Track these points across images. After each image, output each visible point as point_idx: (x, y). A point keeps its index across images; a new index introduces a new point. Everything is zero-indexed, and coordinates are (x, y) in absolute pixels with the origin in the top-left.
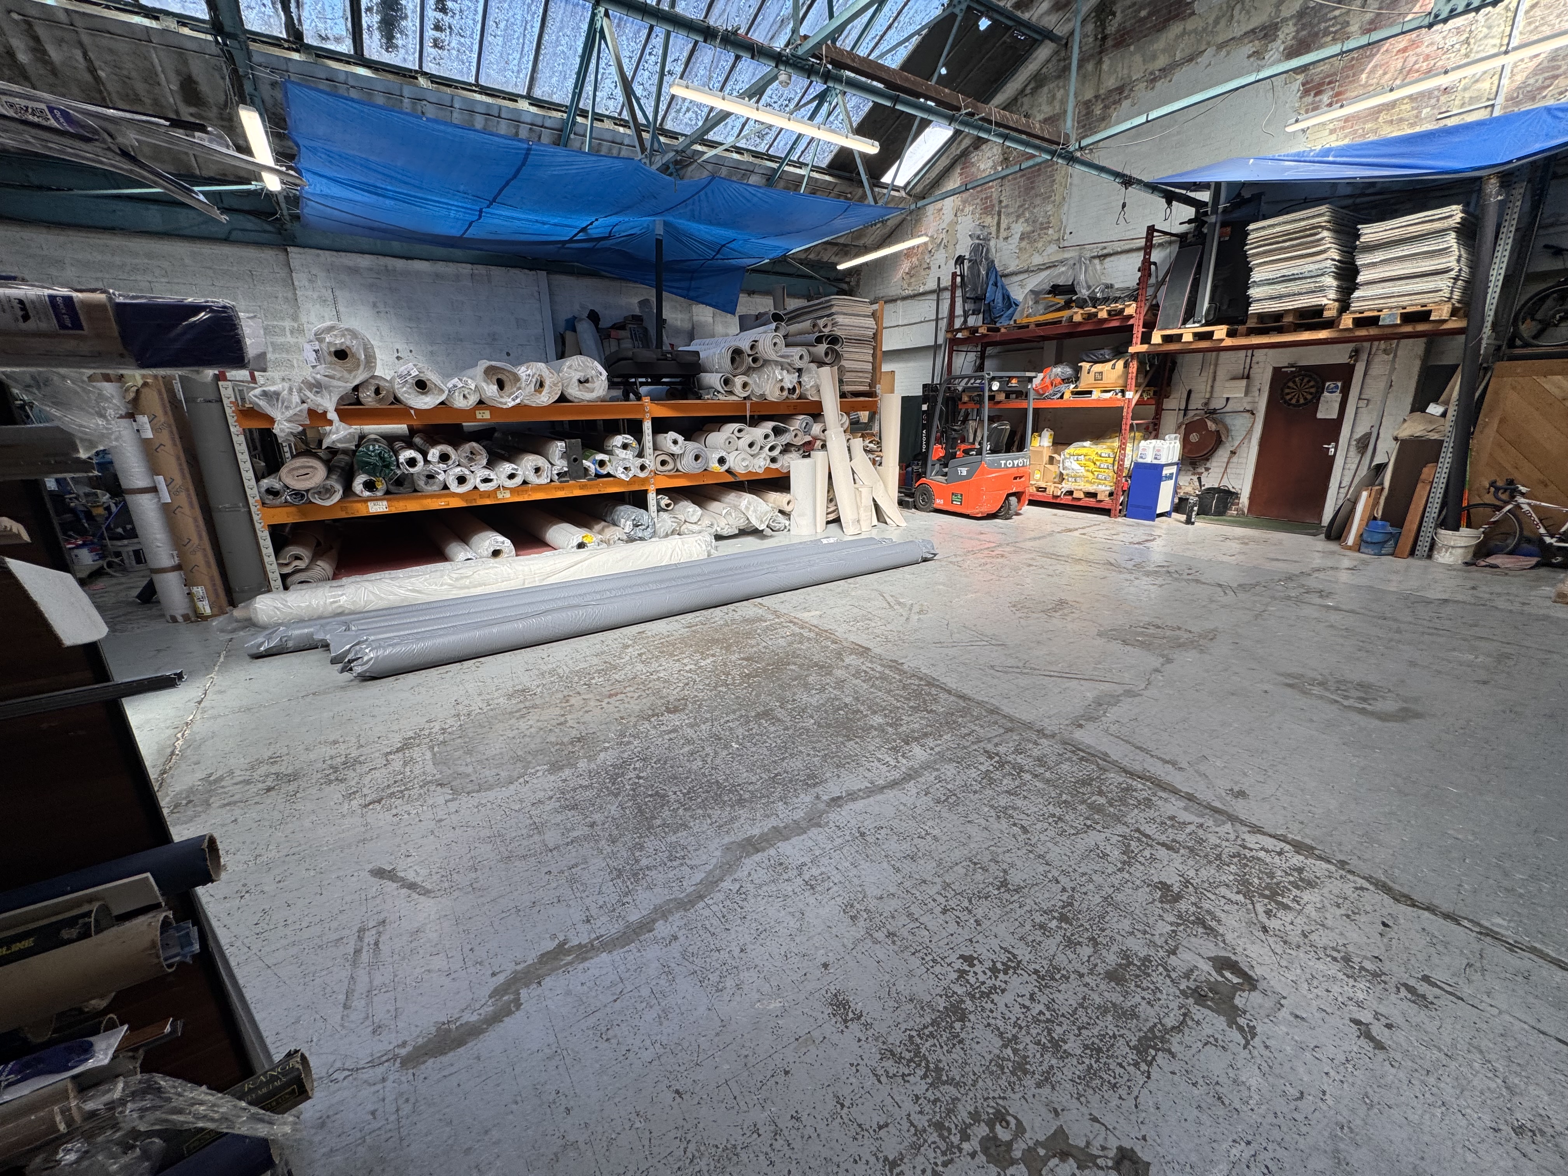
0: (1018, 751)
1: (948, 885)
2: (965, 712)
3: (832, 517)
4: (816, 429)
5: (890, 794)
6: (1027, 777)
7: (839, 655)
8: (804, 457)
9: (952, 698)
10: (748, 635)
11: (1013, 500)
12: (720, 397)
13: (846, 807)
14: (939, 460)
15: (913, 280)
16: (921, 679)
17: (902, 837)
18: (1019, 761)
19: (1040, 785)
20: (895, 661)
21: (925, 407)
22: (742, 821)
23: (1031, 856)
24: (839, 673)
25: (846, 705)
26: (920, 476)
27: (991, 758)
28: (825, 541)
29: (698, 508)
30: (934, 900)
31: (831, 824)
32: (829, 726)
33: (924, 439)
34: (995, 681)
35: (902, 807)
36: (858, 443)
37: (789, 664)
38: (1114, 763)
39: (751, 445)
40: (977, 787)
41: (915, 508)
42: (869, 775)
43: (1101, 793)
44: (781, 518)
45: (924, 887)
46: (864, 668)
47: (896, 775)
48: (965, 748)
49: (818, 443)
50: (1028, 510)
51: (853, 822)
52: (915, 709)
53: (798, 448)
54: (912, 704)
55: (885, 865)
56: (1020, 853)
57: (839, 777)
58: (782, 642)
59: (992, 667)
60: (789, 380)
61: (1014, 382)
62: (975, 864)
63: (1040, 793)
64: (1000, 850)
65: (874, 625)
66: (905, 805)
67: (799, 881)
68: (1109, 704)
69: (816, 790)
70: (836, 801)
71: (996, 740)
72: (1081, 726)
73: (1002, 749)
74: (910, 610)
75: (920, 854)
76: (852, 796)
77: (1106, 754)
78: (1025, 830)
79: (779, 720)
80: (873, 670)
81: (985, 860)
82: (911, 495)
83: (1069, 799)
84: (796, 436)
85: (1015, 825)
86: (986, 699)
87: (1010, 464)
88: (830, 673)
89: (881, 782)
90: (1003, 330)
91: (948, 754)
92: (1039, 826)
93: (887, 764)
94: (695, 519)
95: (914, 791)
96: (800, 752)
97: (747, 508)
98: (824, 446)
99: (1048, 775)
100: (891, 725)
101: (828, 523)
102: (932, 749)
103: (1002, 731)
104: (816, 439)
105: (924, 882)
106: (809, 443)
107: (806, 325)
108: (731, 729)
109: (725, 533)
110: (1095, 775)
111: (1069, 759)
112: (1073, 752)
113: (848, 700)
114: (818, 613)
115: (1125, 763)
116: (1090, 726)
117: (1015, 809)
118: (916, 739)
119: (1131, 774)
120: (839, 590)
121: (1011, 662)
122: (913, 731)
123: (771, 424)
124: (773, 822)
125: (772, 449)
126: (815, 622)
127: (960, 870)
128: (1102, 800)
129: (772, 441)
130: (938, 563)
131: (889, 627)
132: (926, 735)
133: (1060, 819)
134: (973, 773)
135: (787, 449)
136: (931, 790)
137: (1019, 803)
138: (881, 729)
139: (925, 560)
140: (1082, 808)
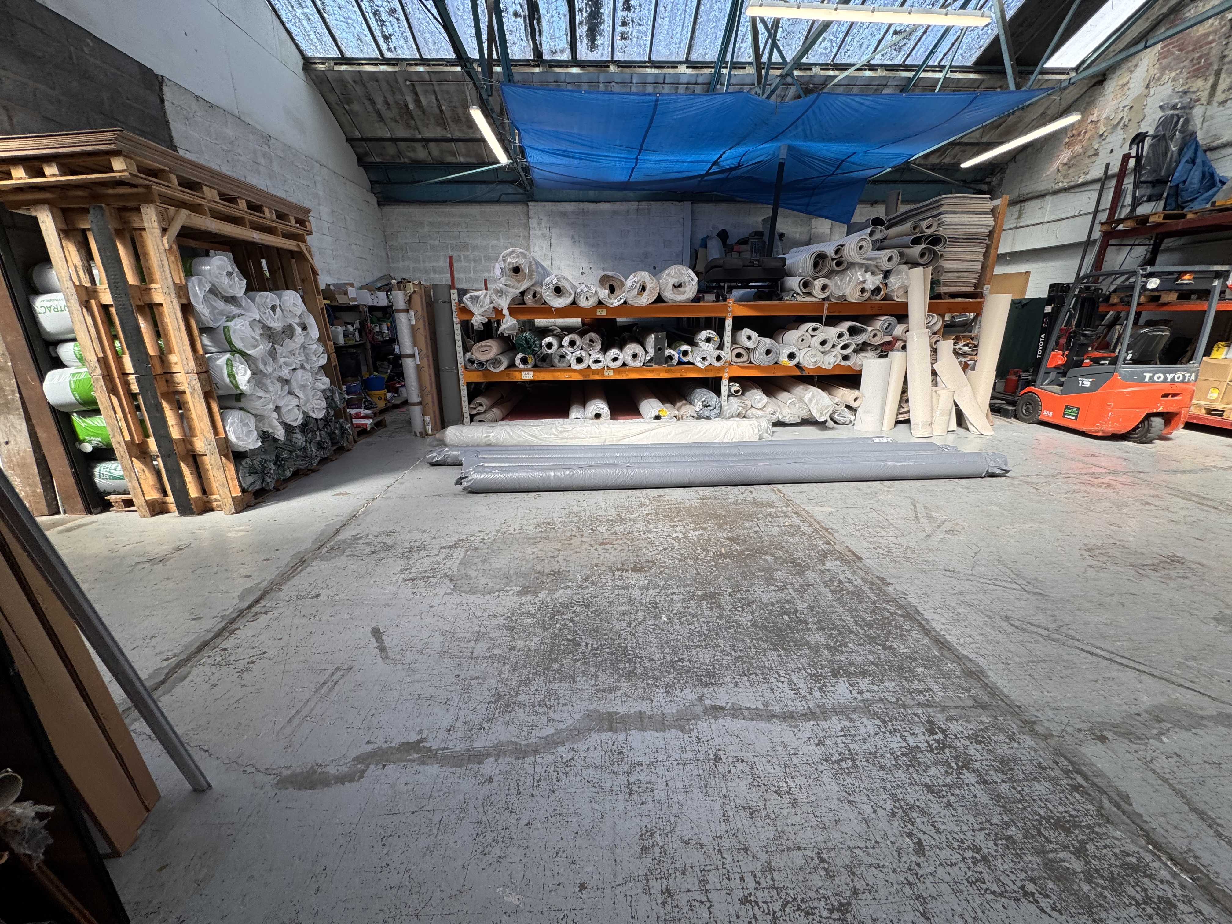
0: (975, 738)
1: (771, 870)
2: (931, 663)
3: (903, 417)
4: (899, 330)
5: (778, 728)
6: (970, 777)
7: (823, 557)
8: (881, 356)
9: (926, 641)
10: (748, 517)
11: (1157, 422)
12: (799, 298)
13: (722, 722)
14: (1056, 368)
15: (1071, 171)
16: (900, 607)
17: (757, 781)
18: (972, 751)
19: (982, 797)
20: (882, 579)
21: (1048, 309)
22: (619, 693)
23: (908, 890)
24: (811, 575)
25: (796, 611)
26: (1028, 383)
27: (932, 732)
28: (877, 440)
29: (764, 396)
30: (742, 879)
31: (694, 734)
32: (764, 627)
33: (1041, 344)
34: (1001, 637)
35: (779, 748)
36: (946, 346)
37: (766, 553)
38: (1135, 818)
39: (823, 343)
40: (888, 761)
41: (1016, 417)
42: (768, 695)
43: (1080, 852)
44: (847, 413)
45: (742, 856)
46: (842, 577)
47: (799, 707)
48: (904, 706)
49: (899, 344)
50: (1181, 434)
51: (717, 741)
52: (871, 640)
53: (876, 348)
54: (871, 632)
55: (717, 806)
56: (892, 877)
57: (736, 684)
58: (775, 531)
59: (1007, 618)
60: (872, 281)
61: (1187, 279)
62: (822, 860)
63: (975, 808)
64: (866, 859)
65: (883, 533)
66: (785, 746)
67: (625, 778)
68: (1177, 724)
69: (705, 690)
70: (716, 710)
71: (953, 712)
72: (1103, 739)
73: (954, 727)
74: (939, 527)
75: (764, 813)
76: (735, 712)
77: (1126, 799)
78: (920, 848)
79: (719, 606)
80: (850, 581)
81: (839, 862)
82: (1013, 403)
83: (1019, 837)
84: (874, 336)
85: (910, 835)
86: (973, 656)
87: (1159, 377)
88: (801, 574)
89: (776, 709)
90: (1190, 216)
91: (878, 707)
92: (945, 854)
93: (797, 691)
94: (760, 405)
95: (808, 734)
96: (718, 645)
97: (811, 400)
98: (904, 348)
99: (1004, 788)
100: (829, 650)
101: (898, 422)
102: (861, 693)
103: (970, 703)
104: (897, 339)
105: (746, 850)
106: (889, 343)
107: (907, 226)
108: (672, 601)
109: (787, 420)
110: (1086, 821)
111: (1055, 781)
112: (1067, 772)
113: (800, 607)
114: (830, 510)
115: (1155, 824)
116: (1121, 746)
117: (923, 812)
118: (849, 674)
119: (1158, 847)
120: (869, 491)
121: (1041, 619)
122: (851, 664)
123: (848, 324)
124: (643, 707)
125: (844, 347)
126: (820, 518)
127: (798, 859)
128: (1076, 865)
129: (846, 339)
130: (1008, 480)
131: (900, 540)
132: (864, 673)
133: (985, 859)
134: (895, 743)
135: (862, 348)
136: (828, 742)
137: (935, 808)
138: (816, 649)
139: (992, 475)
140: (1033, 860)
